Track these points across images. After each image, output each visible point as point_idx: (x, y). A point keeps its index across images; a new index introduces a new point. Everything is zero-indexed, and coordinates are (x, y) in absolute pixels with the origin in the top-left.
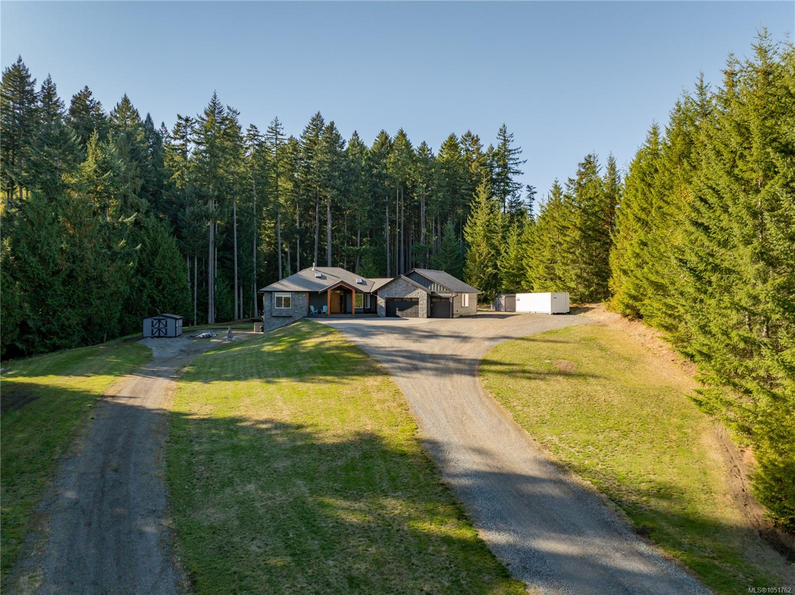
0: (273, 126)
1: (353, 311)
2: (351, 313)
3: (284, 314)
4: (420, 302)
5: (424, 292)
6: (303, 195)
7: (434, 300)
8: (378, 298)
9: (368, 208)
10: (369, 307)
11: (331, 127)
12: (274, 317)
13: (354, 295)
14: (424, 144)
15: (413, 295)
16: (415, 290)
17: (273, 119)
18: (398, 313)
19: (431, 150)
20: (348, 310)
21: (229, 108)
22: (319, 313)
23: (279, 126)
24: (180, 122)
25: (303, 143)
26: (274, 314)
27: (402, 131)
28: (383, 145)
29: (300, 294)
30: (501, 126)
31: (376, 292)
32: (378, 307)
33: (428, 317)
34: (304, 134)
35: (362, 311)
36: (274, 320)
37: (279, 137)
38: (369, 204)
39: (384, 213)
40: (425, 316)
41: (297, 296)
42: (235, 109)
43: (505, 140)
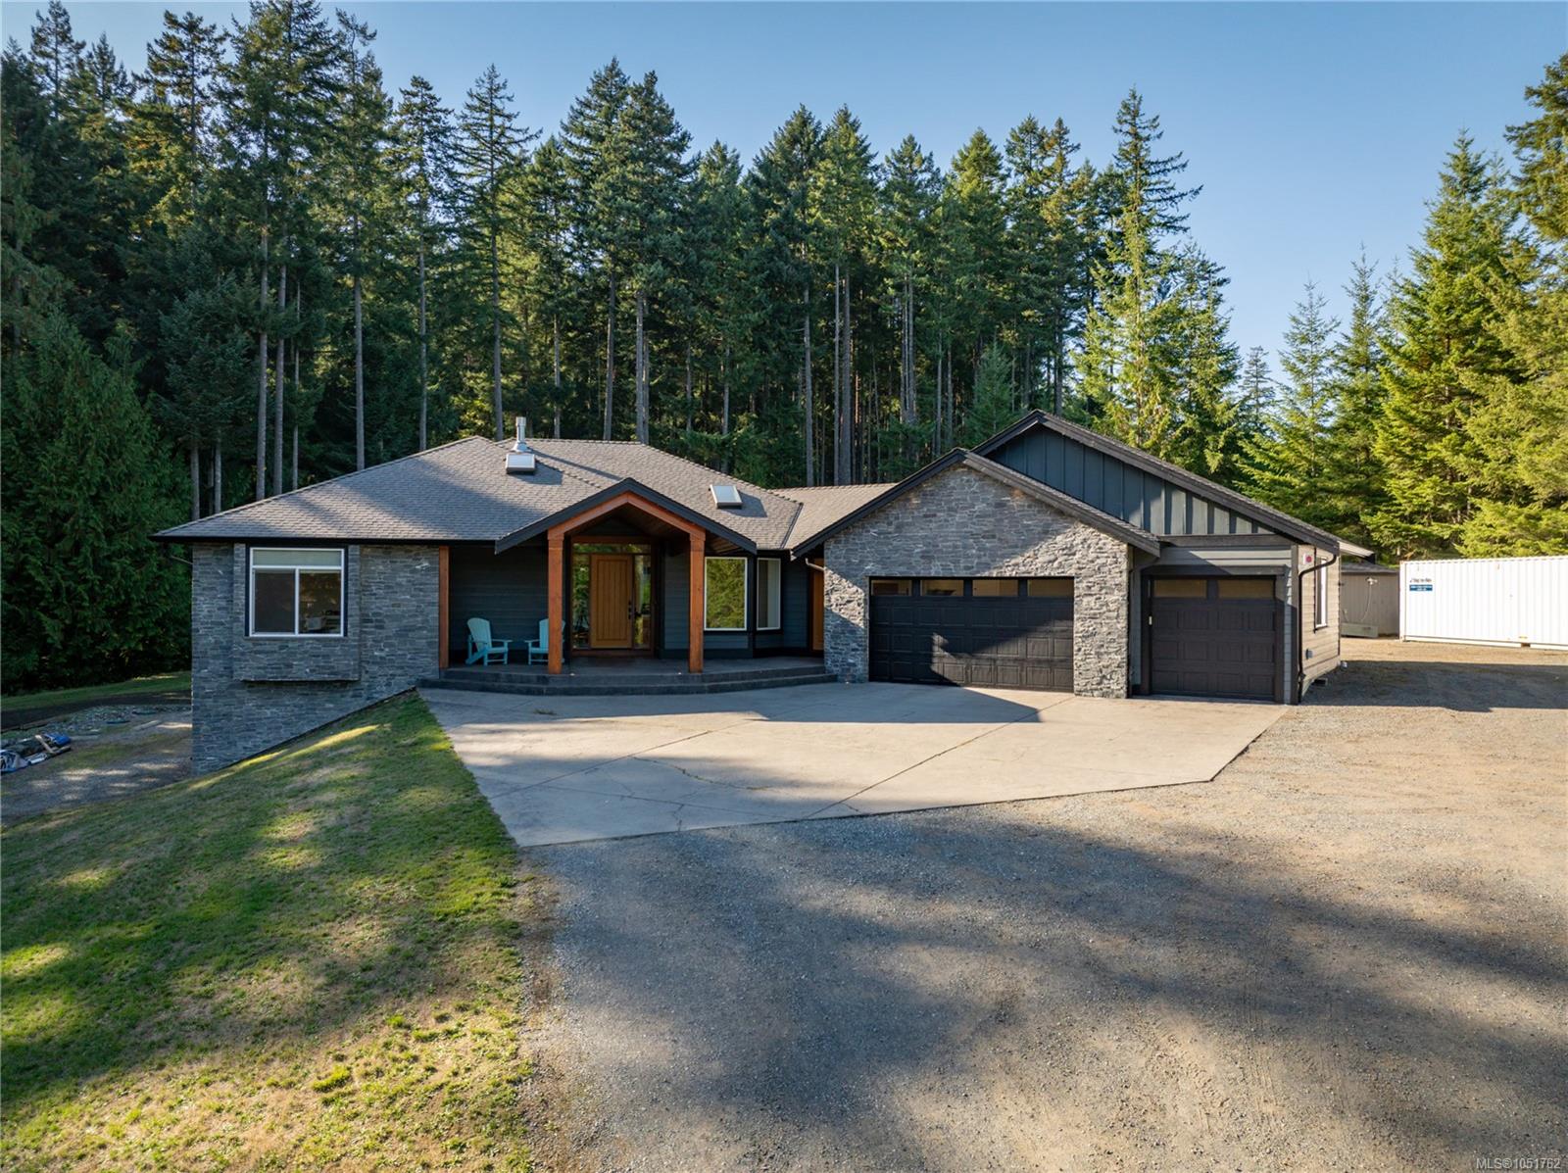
0: (483, 91)
1: (696, 647)
2: (683, 655)
3: (302, 670)
4: (1084, 604)
5: (1108, 542)
6: (570, 290)
7: (1162, 590)
8: (830, 577)
9: (754, 317)
10: (774, 623)
11: (647, 91)
12: (249, 684)
13: (699, 562)
14: (911, 142)
15: (1038, 561)
16: (1046, 533)
17: (482, 71)
18: (943, 662)
19: (930, 159)
20: (670, 642)
21: (341, 17)
22: (518, 656)
23: (501, 93)
24: (172, 32)
25: (571, 145)
26: (247, 672)
27: (846, 115)
28: (794, 141)
29: (401, 558)
30: (1126, 96)
31: (815, 548)
32: (830, 625)
33: (1133, 692)
34: (573, 119)
35: (743, 643)
36: (250, 702)
37: (498, 120)
38: (758, 306)
39: (799, 341)
40: (1118, 682)
41: (379, 566)
42: (360, 22)
43: (1136, 136)
